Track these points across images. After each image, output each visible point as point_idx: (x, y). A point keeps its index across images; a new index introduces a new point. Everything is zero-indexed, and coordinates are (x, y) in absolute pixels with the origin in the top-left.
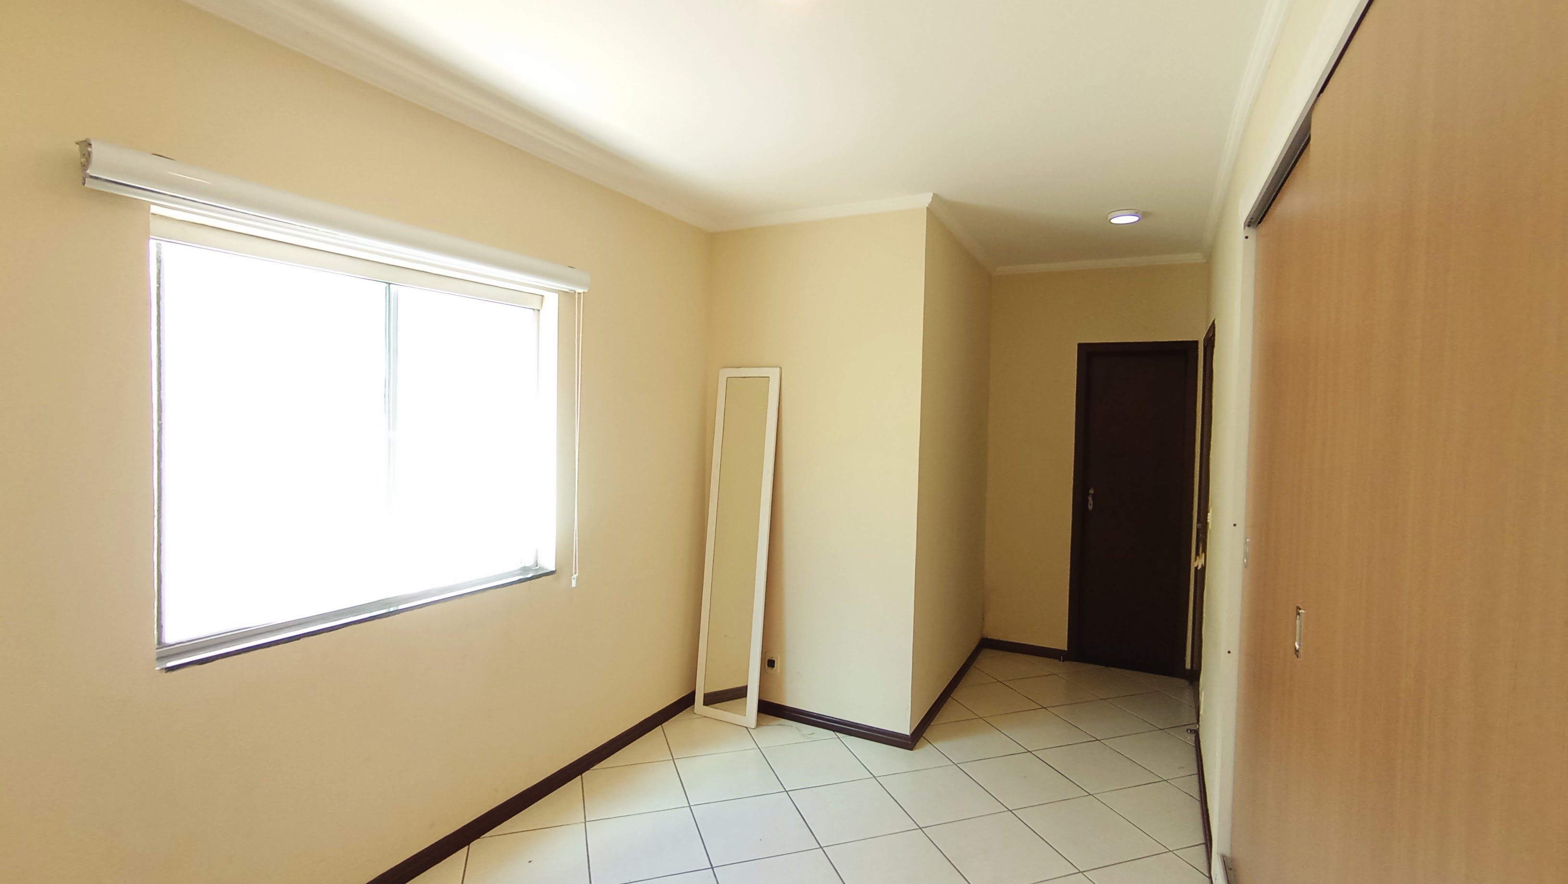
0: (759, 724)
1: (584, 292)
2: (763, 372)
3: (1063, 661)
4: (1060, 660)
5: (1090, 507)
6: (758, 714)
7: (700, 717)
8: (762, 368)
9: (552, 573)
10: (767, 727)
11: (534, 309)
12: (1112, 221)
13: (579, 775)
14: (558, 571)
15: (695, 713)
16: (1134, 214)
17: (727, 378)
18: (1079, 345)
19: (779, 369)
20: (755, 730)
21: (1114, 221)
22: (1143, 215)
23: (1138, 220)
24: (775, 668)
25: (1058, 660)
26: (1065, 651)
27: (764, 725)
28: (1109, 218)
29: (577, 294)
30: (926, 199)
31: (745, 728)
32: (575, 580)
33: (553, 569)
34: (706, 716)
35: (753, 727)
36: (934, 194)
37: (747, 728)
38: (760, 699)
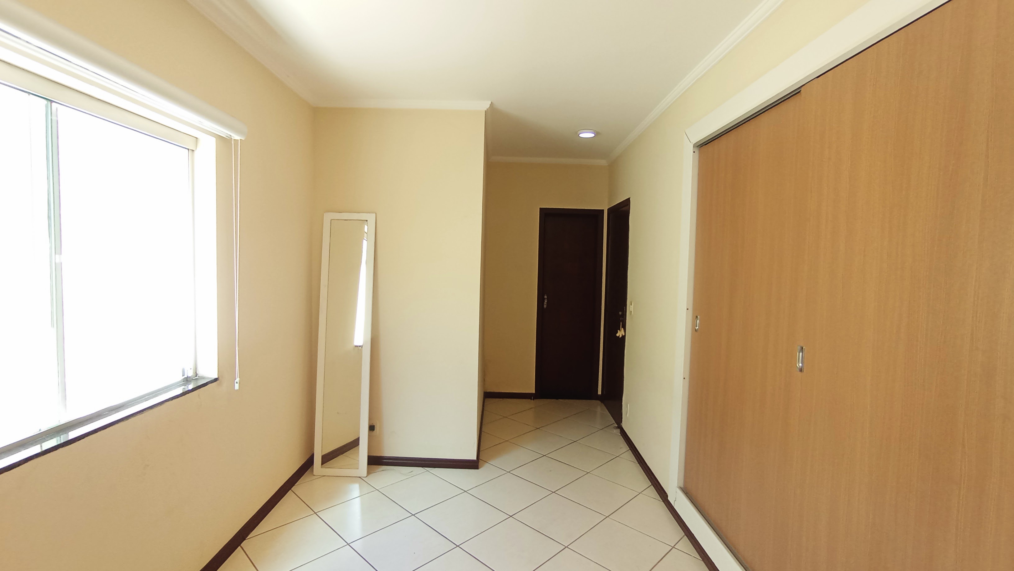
0: (369, 473)
1: (240, 139)
2: (363, 216)
3: (533, 400)
4: (531, 399)
5: (545, 306)
6: (368, 467)
7: (320, 477)
8: (360, 214)
9: (216, 380)
10: (374, 474)
11: (188, 149)
12: (580, 135)
13: (238, 547)
14: (220, 378)
15: (314, 475)
16: (593, 132)
17: (331, 220)
18: (540, 209)
19: (375, 214)
20: (367, 477)
21: (581, 135)
22: (597, 134)
23: (594, 136)
24: (375, 430)
25: (530, 400)
26: (533, 393)
27: (373, 473)
28: (578, 134)
29: (233, 140)
30: (486, 105)
31: (359, 478)
32: (238, 384)
33: (217, 377)
34: (324, 475)
35: (366, 476)
36: (491, 102)
37: (360, 477)
38: (370, 455)
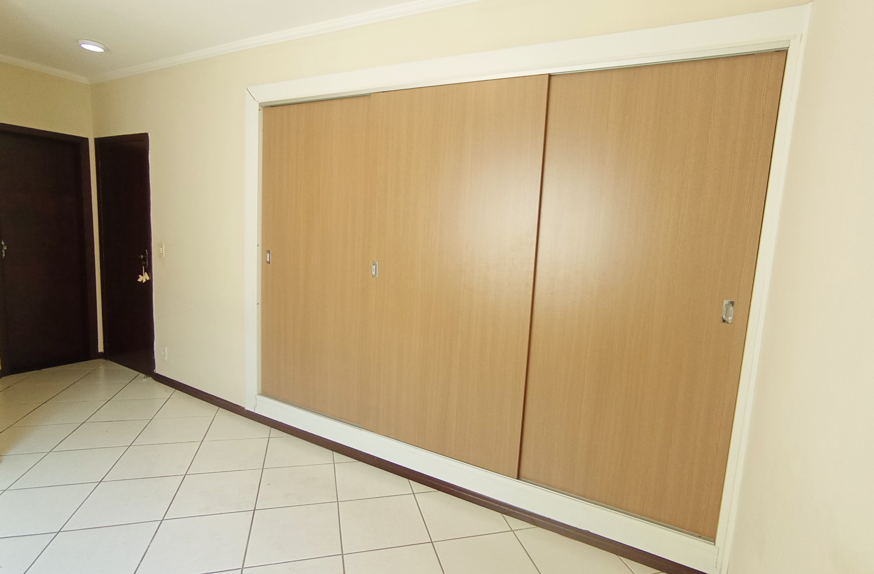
5: (4, 256)
21: (83, 46)
22: (106, 50)
28: (80, 43)
